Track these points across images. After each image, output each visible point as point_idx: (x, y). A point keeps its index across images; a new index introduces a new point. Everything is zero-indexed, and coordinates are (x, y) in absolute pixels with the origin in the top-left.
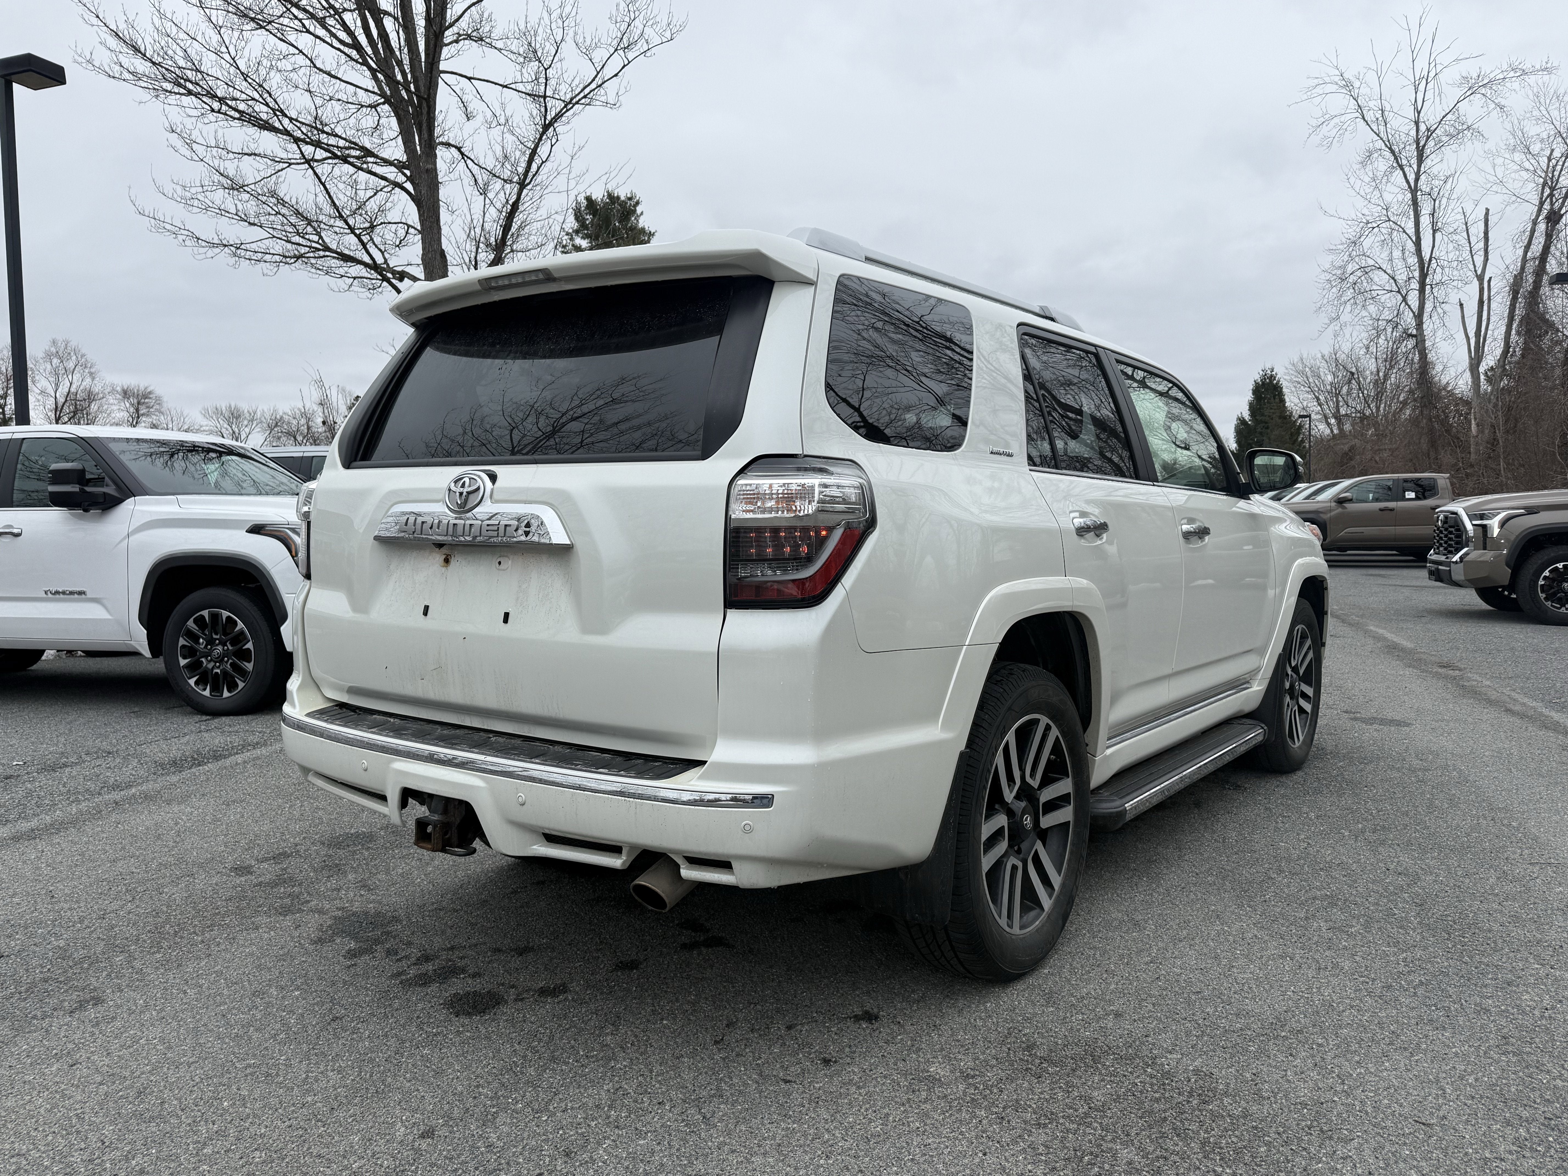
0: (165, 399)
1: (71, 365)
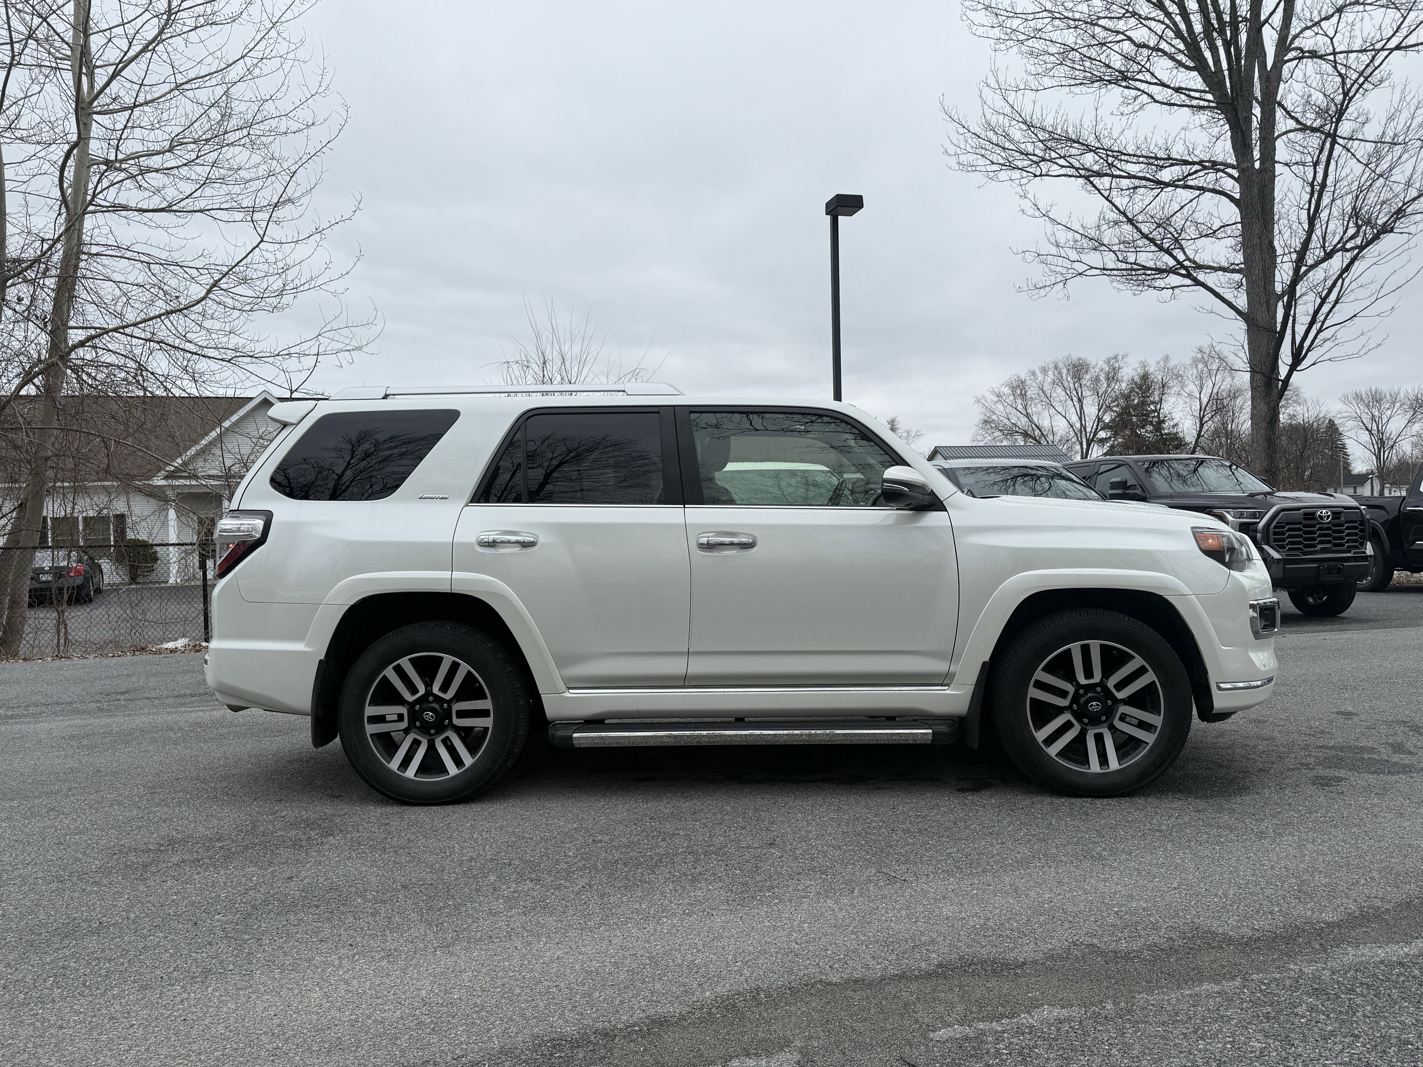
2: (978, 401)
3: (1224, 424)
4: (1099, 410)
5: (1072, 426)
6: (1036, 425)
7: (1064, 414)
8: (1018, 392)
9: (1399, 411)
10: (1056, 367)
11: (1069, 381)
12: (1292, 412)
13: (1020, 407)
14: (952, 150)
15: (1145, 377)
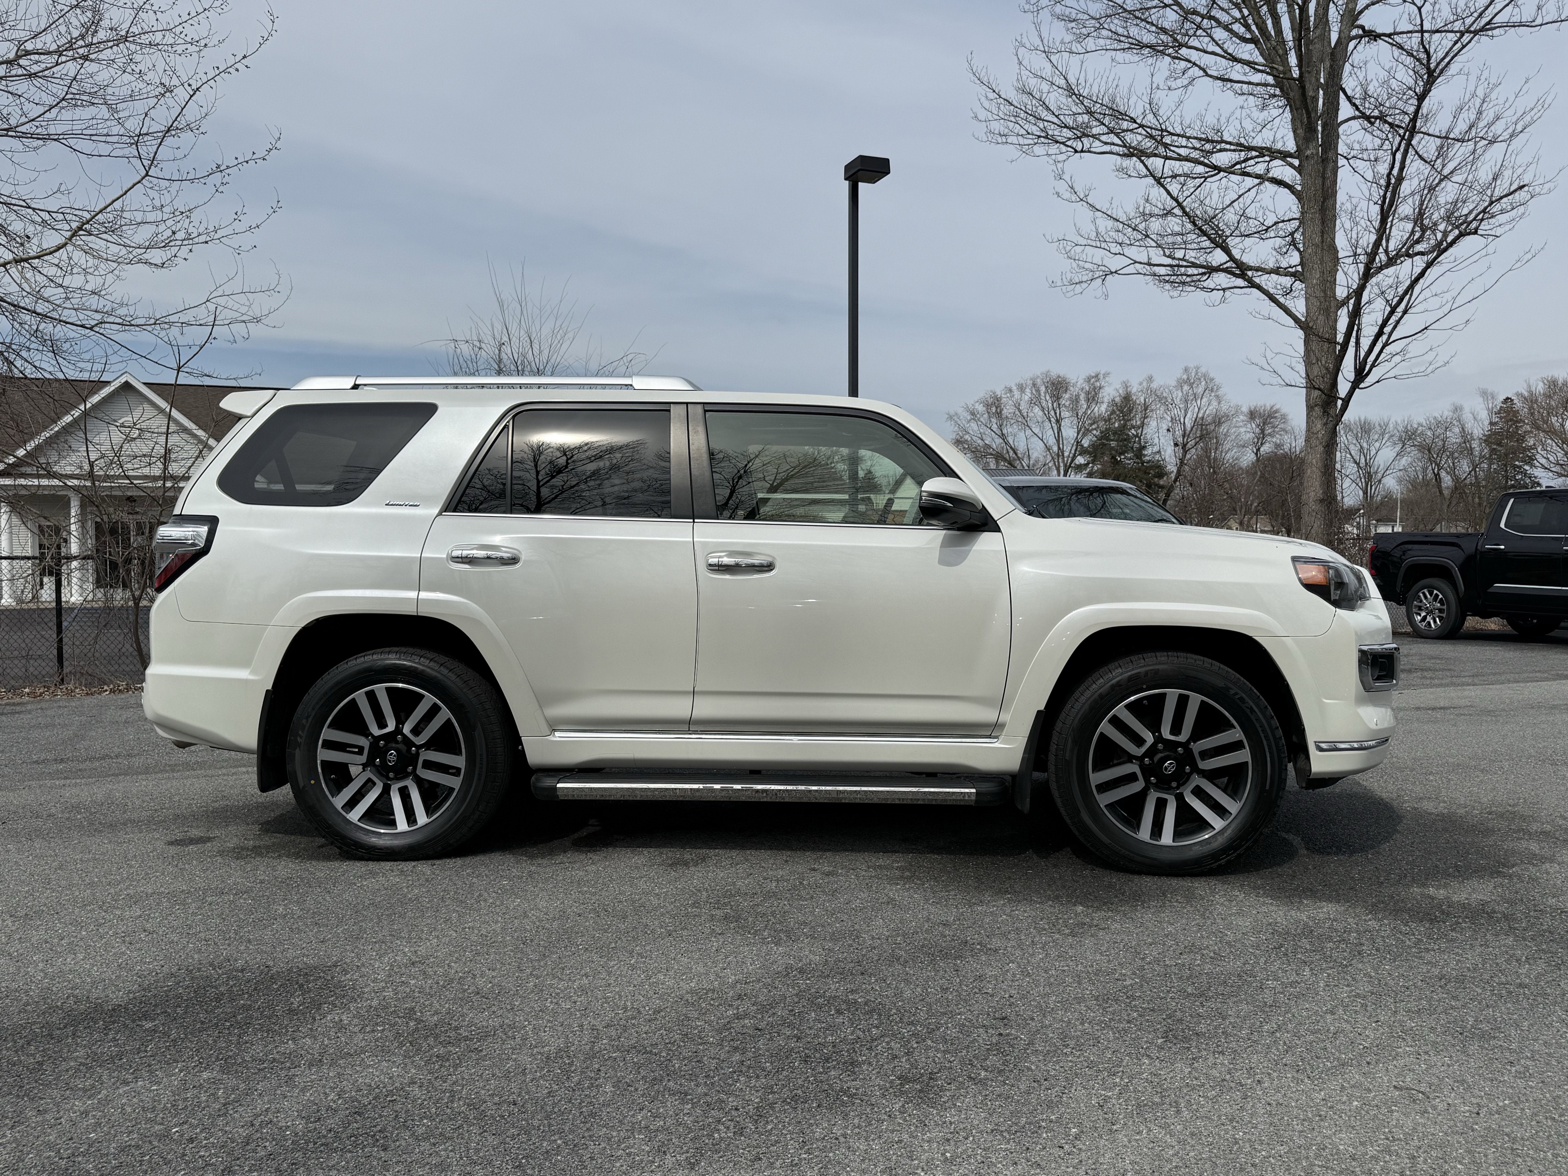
0: (1290, 417)
1: (1200, 390)
2: (951, 418)
3: (1207, 451)
4: (1078, 434)
5: (1049, 450)
6: (1011, 447)
7: (1040, 436)
8: (994, 409)
9: (1388, 444)
10: (1034, 385)
11: (1047, 401)
12: (1278, 441)
13: (995, 427)
14: (982, 114)
15: (1127, 398)
